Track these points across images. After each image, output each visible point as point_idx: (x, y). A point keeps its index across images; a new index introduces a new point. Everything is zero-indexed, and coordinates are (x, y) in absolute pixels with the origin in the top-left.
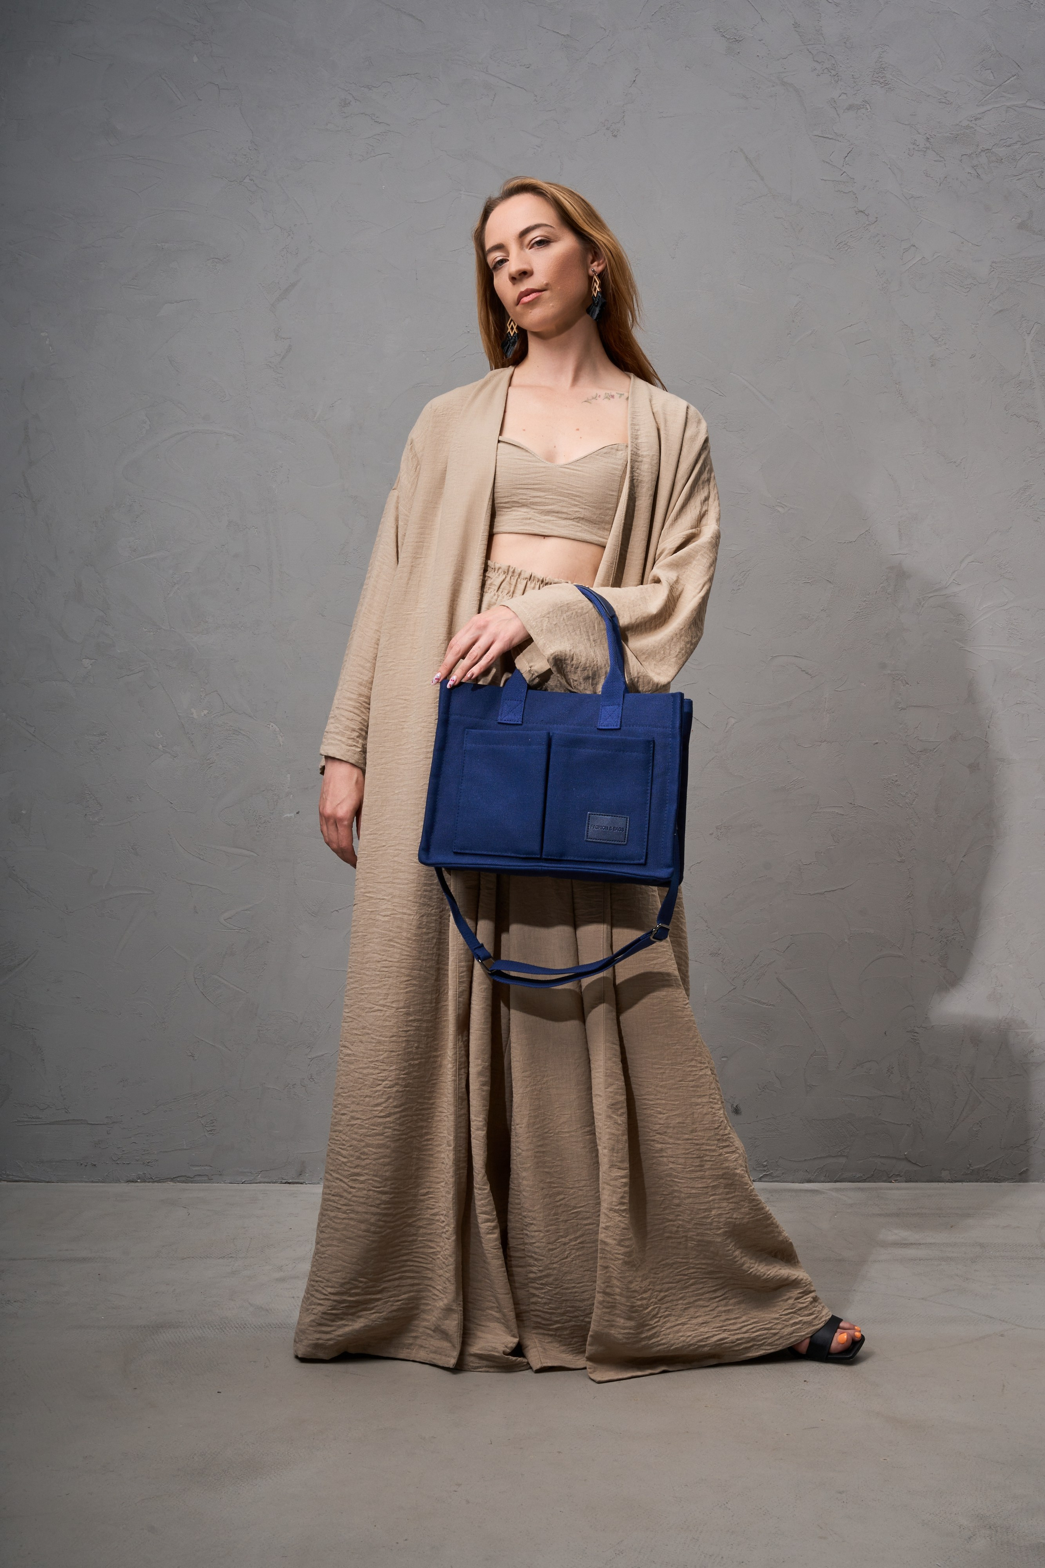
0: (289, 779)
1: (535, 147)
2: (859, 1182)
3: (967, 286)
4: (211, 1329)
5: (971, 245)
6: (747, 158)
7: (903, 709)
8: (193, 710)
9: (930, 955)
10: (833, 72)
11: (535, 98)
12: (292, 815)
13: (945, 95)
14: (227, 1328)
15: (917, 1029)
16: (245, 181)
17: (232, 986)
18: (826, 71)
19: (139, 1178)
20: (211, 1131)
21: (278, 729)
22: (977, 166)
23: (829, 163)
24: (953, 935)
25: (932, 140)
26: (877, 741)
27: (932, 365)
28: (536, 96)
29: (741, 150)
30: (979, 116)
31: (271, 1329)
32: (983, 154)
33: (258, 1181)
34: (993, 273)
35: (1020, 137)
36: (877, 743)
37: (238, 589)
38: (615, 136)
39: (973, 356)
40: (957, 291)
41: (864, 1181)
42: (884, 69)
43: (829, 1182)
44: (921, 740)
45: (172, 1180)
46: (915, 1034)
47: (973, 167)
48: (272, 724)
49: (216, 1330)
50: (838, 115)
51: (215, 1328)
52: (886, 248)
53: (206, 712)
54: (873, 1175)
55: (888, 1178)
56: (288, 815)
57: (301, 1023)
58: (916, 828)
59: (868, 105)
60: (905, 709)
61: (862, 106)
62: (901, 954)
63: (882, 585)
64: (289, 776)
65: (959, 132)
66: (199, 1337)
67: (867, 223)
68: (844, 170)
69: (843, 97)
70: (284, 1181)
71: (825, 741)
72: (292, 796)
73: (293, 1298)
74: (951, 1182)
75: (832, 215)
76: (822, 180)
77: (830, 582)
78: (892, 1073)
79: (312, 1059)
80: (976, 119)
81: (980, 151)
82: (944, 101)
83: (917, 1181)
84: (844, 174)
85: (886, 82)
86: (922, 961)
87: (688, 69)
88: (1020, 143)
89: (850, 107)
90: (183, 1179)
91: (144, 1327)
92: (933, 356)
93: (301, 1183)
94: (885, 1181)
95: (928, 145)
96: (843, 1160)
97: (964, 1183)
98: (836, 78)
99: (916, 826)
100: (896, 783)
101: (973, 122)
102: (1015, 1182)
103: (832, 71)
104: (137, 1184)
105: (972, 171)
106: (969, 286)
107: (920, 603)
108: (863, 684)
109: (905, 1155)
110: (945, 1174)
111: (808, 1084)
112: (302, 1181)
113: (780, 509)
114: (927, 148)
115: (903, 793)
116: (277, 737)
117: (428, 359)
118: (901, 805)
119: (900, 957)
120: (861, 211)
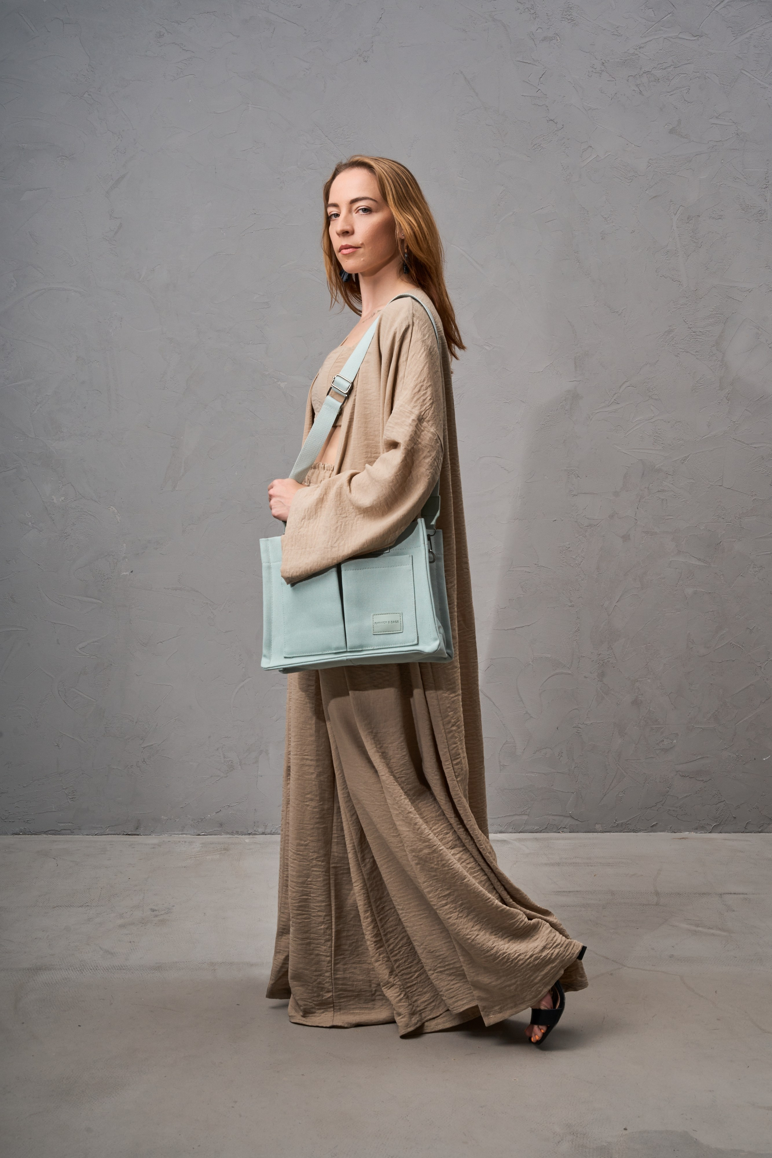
0: (125, 547)
1: (305, 70)
2: (536, 832)
3: (630, 178)
4: (74, 971)
5: (633, 146)
6: (465, 78)
7: (575, 495)
8: (53, 497)
9: (591, 673)
10: (532, 11)
11: (305, 31)
12: (127, 573)
13: (617, 29)
14: (84, 970)
15: (580, 726)
16: (85, 96)
17: (86, 696)
18: (526, 10)
19: (21, 832)
20: (72, 798)
21: (116, 511)
22: (640, 85)
23: (527, 83)
24: (607, 659)
25: (606, 64)
26: (556, 519)
27: (602, 239)
28: (305, 30)
29: (462, 72)
30: (642, 45)
31: (115, 970)
32: (645, 75)
33: (106, 834)
34: (650, 168)
35: (673, 62)
37: (85, 408)
38: (366, 61)
39: (633, 232)
40: (622, 181)
41: (541, 832)
42: (571, 8)
43: (515, 833)
44: (588, 518)
45: (46, 833)
46: (579, 729)
47: (637, 85)
48: (112, 507)
49: (77, 972)
50: (536, 45)
51: (76, 970)
52: (570, 148)
53: (63, 498)
54: (546, 828)
55: (558, 829)
56: (125, 573)
57: (136, 723)
58: (583, 581)
59: (557, 36)
60: (576, 495)
61: (554, 38)
62: (570, 672)
63: (561, 404)
64: (125, 545)
65: (627, 58)
66: (66, 978)
67: (556, 129)
68: (539, 88)
69: (540, 31)
70: (125, 833)
71: (517, 519)
72: (127, 559)
73: (130, 942)
74: (602, 832)
75: (529, 123)
76: (522, 95)
77: (523, 402)
78: (561, 756)
79: (144, 748)
80: (640, 48)
81: (642, 73)
82: (616, 33)
83: (578, 832)
84: (539, 91)
85: (573, 19)
86: (585, 677)
87: (421, 8)
88: (672, 67)
89: (545, 39)
90: (51, 832)
91: (28, 969)
92: (603, 231)
93: (138, 835)
94: (555, 832)
95: (603, 68)
96: (525, 817)
97: (611, 833)
98: (534, 15)
99: (582, 580)
100: (569, 549)
101: (638, 50)
102: (648, 832)
103: (531, 10)
104: (19, 836)
105: (636, 89)
106: (632, 178)
107: (589, 418)
108: (546, 477)
109: (570, 814)
110: (598, 827)
111: (501, 764)
112: (138, 833)
113: (487, 348)
114: (602, 71)
115: (574, 557)
116: (115, 516)
117: (224, 234)
118: (572, 565)
119: (569, 674)
120: (552, 120)
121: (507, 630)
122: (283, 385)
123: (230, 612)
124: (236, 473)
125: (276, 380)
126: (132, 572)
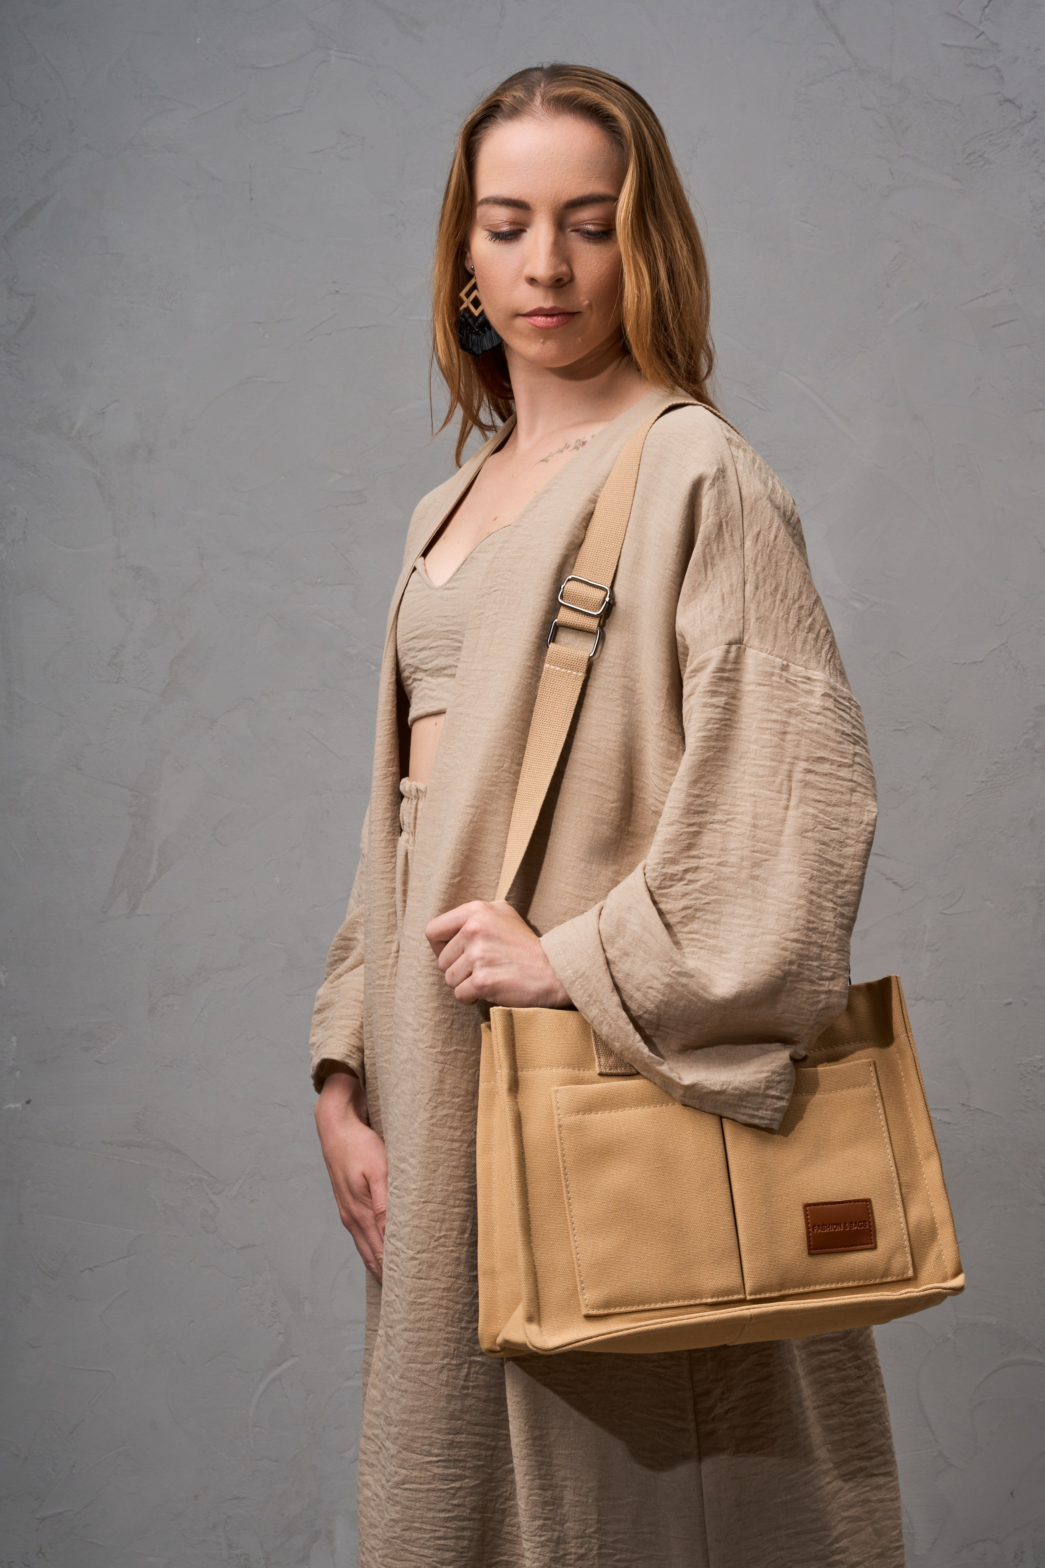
0: (15, 1044)
12: (19, 1105)
23: (956, 17)
26: (1010, 1000)
36: (1010, 1004)
56: (12, 1106)
63: (1025, 737)
64: (14, 1039)
67: (1019, 120)
68: (982, 28)
72: (19, 1072)
75: (959, 105)
76: (944, 45)
77: (938, 730)
84: (982, 37)
108: (989, 904)
117: (266, 336)
119: (1040, 1365)
120: (1009, 101)
123: (252, 1201)
124: (277, 879)
126: (28, 1102)
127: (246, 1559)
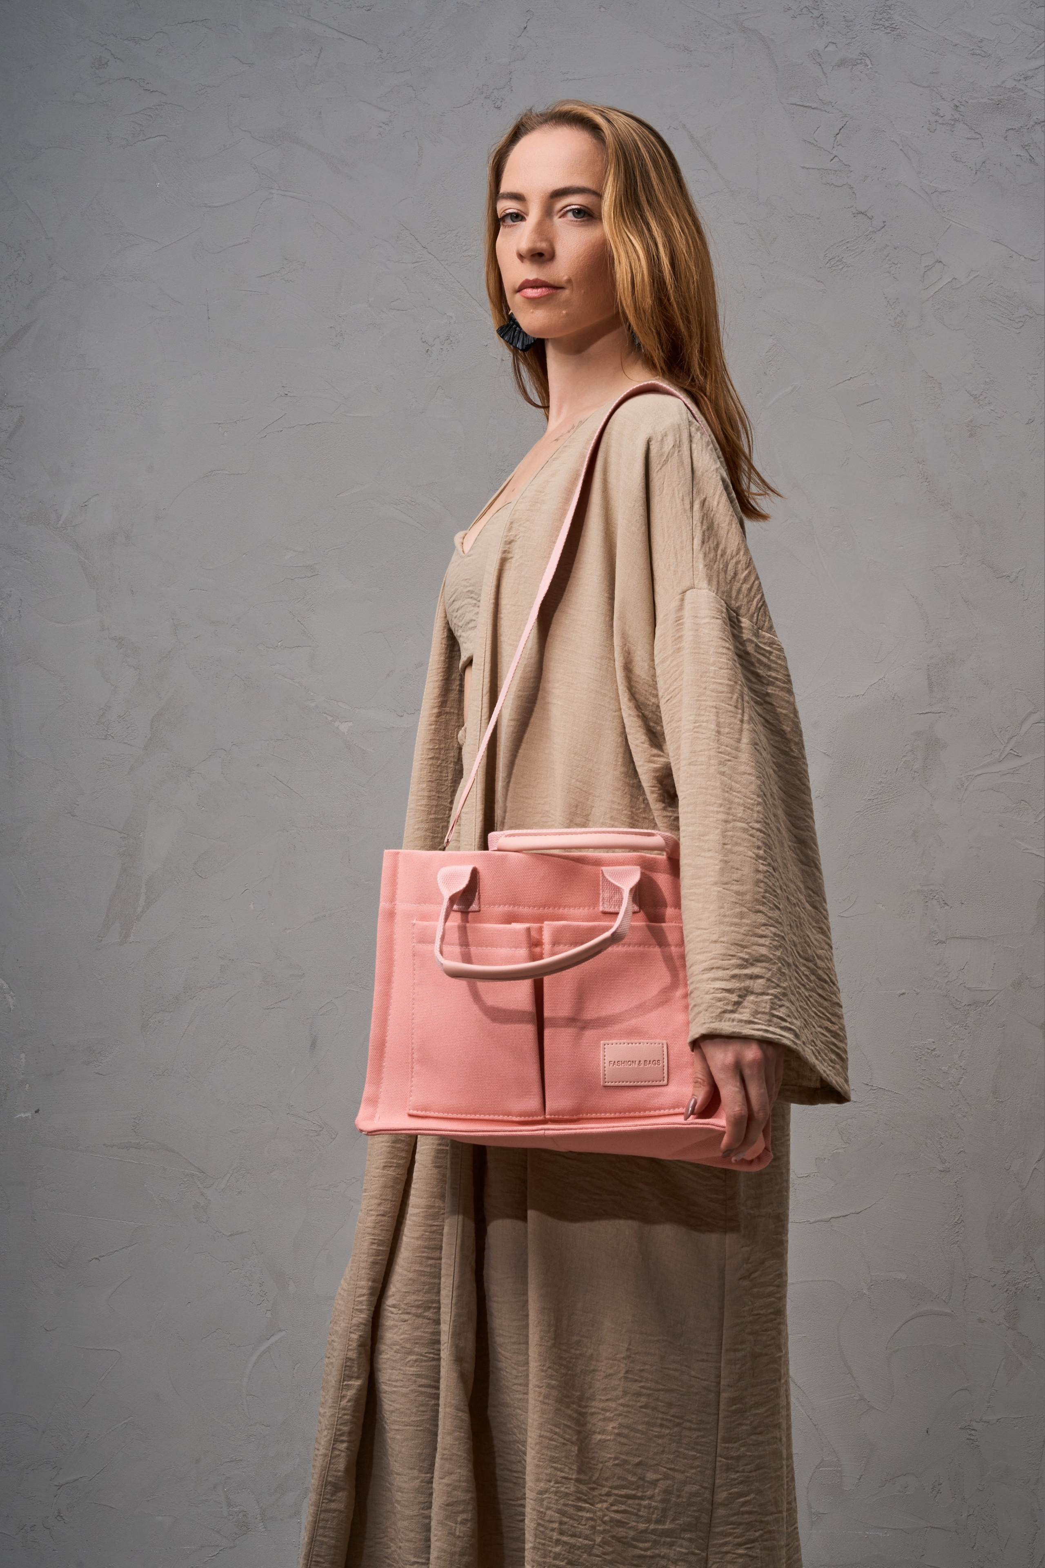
0: (23, 1060)
1: (381, 125)
3: (1019, 320)
5: (1023, 259)
6: (692, 137)
7: (941, 942)
9: (992, 1312)
10: (816, 13)
11: (380, 53)
12: (29, 1114)
13: (980, 44)
15: (974, 1425)
18: (805, 11)
21: (6, 986)
22: (1029, 145)
23: (812, 144)
24: (1025, 1280)
25: (962, 109)
26: (903, 991)
27: (971, 435)
28: (381, 51)
29: (684, 126)
30: (1030, 74)
32: (1038, 127)
36: (903, 994)
38: (499, 108)
39: (1031, 421)
40: (1005, 326)
42: (890, 7)
44: (969, 989)
46: (973, 1432)
47: (1024, 147)
50: (825, 74)
52: (899, 265)
56: (23, 1115)
57: (43, 1432)
58: (965, 1119)
59: (867, 59)
60: (944, 942)
61: (859, 61)
62: (948, 1311)
63: (904, 759)
64: (23, 1055)
65: (1002, 97)
67: (871, 229)
68: (835, 153)
69: (831, 48)
72: (28, 1085)
75: (818, 218)
76: (803, 168)
78: (938, 1492)
79: (60, 1487)
80: (1026, 78)
81: (1032, 123)
82: (978, 52)
84: (836, 160)
85: (894, 26)
86: (981, 1321)
87: (603, 9)
89: (842, 63)
92: (971, 421)
95: (957, 116)
98: (820, 21)
99: (964, 1116)
100: (934, 1053)
101: (1022, 82)
103: (814, 11)
105: (1023, 153)
106: (1023, 320)
107: (962, 785)
108: (880, 906)
111: (813, 1511)
114: (956, 120)
115: (945, 1068)
116: (5, 997)
117: (226, 435)
118: (942, 1086)
119: (946, 1314)
120: (861, 213)
121: (816, 1222)
122: (344, 727)
123: (239, 1193)
124: (252, 906)
125: (330, 718)
126: (37, 1112)
127: (244, 1515)
